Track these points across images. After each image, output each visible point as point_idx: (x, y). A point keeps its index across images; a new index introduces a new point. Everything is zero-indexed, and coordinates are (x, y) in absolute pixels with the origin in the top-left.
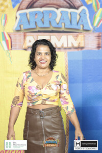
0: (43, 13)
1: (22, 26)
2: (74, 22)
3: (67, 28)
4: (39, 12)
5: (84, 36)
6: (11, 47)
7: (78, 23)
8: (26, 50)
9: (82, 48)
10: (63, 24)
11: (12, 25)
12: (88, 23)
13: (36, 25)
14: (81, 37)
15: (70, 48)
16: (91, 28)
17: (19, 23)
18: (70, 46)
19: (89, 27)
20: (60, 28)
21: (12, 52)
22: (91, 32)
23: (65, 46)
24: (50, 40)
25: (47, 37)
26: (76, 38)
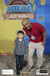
2: (26, 10)
4: (14, 6)
5: (30, 14)
8: (10, 19)
9: (29, 18)
13: (13, 11)
14: (28, 15)
15: (25, 19)
18: (25, 18)
23: (23, 18)
24: (18, 16)
25: (17, 15)
26: (27, 15)
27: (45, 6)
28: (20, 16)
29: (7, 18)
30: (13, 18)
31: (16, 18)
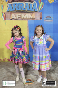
0: (18, 4)
1: (10, 10)
2: (31, 8)
3: (28, 11)
5: (35, 14)
6: (6, 18)
7: (32, 9)
8: (11, 20)
9: (34, 19)
11: (6, 9)
14: (34, 14)
15: (29, 19)
18: (29, 18)
20: (25, 10)
21: (6, 21)
22: (38, 12)
23: (27, 18)
24: (21, 16)
25: (20, 14)
26: (32, 15)
27: (54, 4)
28: (23, 15)
30: (15, 18)
31: (19, 18)
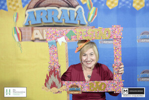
0: (47, 11)
1: (30, 22)
3: (67, 23)
4: (44, 10)
6: (22, 39)
7: (75, 19)
8: (33, 41)
10: (63, 20)
11: (22, 21)
12: (83, 19)
13: (42, 21)
16: (86, 23)
17: (27, 19)
19: (84, 22)
20: (61, 23)
21: (23, 43)
22: (86, 26)
27: (118, 10)
29: (27, 39)
30: (41, 38)
